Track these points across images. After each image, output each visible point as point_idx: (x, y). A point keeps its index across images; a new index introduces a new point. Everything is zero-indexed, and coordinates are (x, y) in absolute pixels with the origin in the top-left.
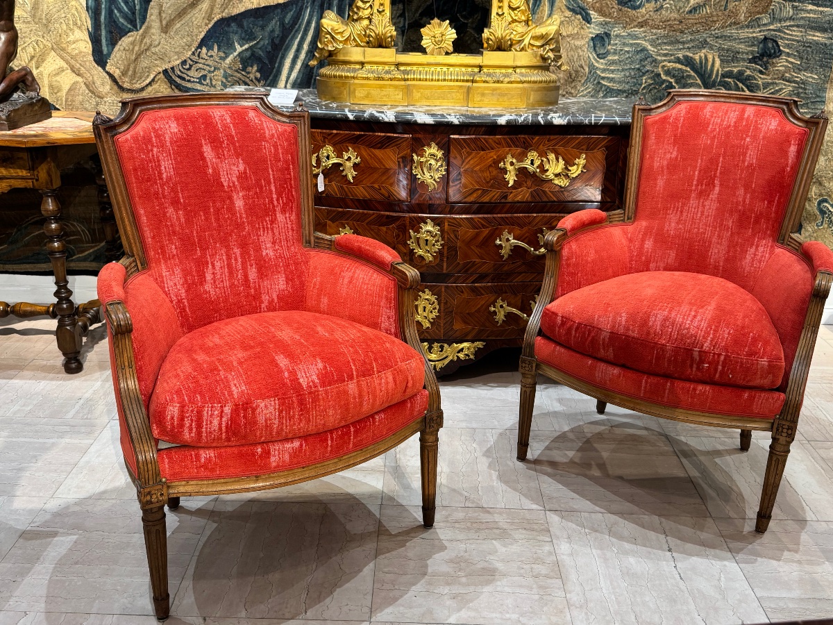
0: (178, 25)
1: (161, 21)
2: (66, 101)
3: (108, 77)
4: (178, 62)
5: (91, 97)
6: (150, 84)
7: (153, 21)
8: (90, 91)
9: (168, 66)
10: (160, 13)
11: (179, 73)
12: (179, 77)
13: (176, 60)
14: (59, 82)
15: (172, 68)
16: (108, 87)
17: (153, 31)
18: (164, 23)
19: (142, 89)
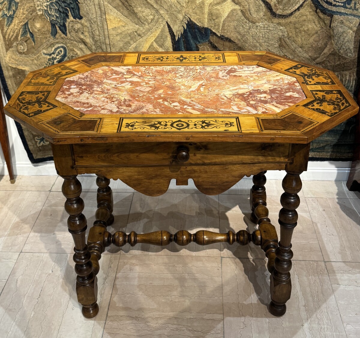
2: (223, 27)
3: (263, 5)
5: (246, 22)
6: (298, 9)
8: (246, 17)
12: (327, 2)
14: (218, 10)
16: (262, 14)
19: (292, 14)
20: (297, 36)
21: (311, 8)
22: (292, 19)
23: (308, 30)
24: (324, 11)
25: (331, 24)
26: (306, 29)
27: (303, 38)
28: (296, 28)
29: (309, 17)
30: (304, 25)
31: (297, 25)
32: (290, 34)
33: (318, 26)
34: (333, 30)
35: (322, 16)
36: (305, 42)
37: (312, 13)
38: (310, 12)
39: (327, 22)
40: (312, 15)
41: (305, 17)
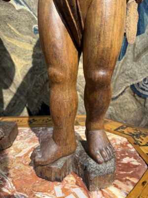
0: (144, 56)
1: (134, 54)
4: (142, 79)
6: (122, 94)
7: (129, 54)
9: (135, 82)
10: (134, 49)
11: (142, 86)
12: (142, 89)
13: (141, 78)
15: (138, 84)
17: (129, 60)
18: (136, 55)
19: (117, 97)
20: (122, 113)
21: (130, 93)
22: (118, 101)
23: (129, 109)
24: (140, 95)
25: (145, 104)
26: (128, 108)
27: (126, 115)
28: (121, 108)
29: (130, 100)
30: (126, 105)
31: (121, 106)
32: (117, 112)
33: (136, 106)
34: (147, 108)
35: (138, 98)
36: (128, 118)
37: (131, 97)
38: (129, 96)
39: (142, 103)
40: (131, 98)
41: (126, 100)
